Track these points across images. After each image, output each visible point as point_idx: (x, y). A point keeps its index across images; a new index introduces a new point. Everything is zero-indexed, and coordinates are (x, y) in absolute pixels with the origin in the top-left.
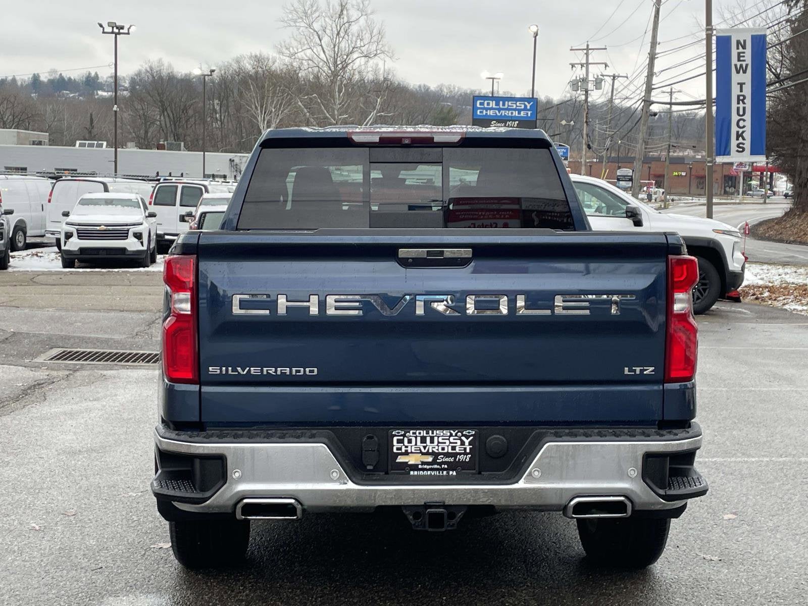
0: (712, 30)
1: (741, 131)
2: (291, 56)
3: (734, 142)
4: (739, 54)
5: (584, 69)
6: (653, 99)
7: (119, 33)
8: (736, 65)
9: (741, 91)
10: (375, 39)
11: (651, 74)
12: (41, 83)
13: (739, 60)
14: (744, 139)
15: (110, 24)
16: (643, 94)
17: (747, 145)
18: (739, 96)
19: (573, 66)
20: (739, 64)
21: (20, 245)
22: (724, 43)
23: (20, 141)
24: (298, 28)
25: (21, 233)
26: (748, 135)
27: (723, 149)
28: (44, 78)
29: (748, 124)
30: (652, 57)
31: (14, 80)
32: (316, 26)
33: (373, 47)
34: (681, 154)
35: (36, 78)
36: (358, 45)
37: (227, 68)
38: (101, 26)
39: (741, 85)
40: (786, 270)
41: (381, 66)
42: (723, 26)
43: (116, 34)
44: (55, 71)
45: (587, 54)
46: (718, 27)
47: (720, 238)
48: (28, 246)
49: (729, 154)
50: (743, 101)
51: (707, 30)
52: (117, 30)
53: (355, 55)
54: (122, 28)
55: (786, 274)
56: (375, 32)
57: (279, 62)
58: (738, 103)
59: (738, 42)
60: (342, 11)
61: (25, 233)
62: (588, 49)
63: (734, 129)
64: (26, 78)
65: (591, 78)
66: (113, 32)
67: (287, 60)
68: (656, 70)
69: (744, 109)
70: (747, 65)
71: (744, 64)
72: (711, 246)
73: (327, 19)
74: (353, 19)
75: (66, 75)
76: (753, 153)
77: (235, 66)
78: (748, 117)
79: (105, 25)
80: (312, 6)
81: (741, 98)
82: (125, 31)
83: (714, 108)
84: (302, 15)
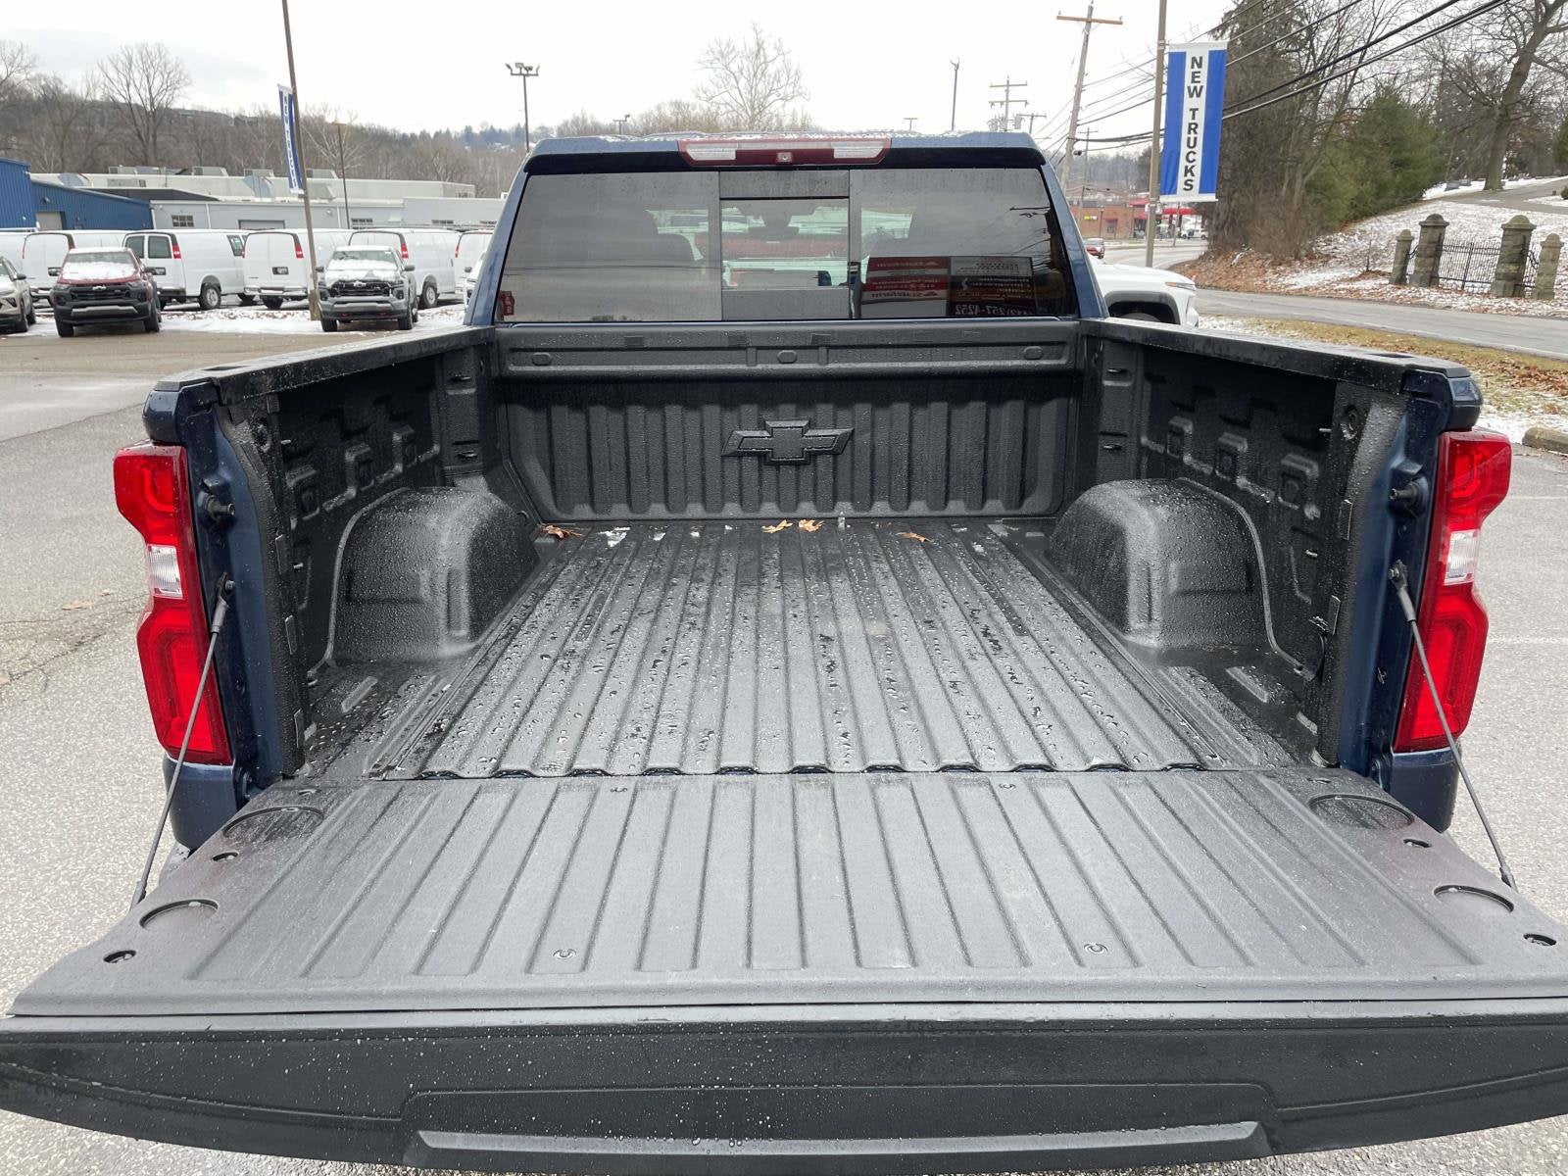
0: (1164, 45)
1: (1190, 165)
2: (709, 99)
3: (1181, 179)
4: (1193, 73)
5: (1004, 106)
6: (1077, 136)
7: (528, 75)
8: (1189, 88)
9: (1194, 118)
10: (792, 80)
11: (1076, 109)
12: (474, 135)
13: (1193, 81)
14: (1193, 175)
15: (517, 65)
16: (1068, 130)
17: (1196, 183)
18: (1190, 124)
19: (992, 104)
20: (1192, 86)
21: (432, 302)
22: (1178, 59)
23: (447, 193)
24: (715, 69)
25: (431, 290)
26: (1197, 171)
27: (1169, 187)
28: (476, 130)
29: (1198, 157)
30: (1079, 89)
31: (448, 132)
32: (734, 67)
33: (790, 90)
34: (1092, 198)
35: (468, 130)
36: (775, 87)
37: (648, 116)
38: (509, 67)
39: (1194, 110)
40: (1222, 322)
41: (799, 111)
42: (1180, 40)
43: (524, 76)
44: (485, 123)
45: (1007, 91)
46: (1172, 42)
47: (1173, 292)
48: (440, 303)
49: (1175, 192)
50: (1194, 130)
51: (1159, 45)
52: (526, 71)
53: (771, 99)
54: (530, 69)
55: (1222, 326)
56: (792, 73)
57: (698, 108)
58: (1189, 133)
59: (1194, 59)
60: (759, 51)
61: (435, 290)
62: (1008, 85)
63: (1183, 163)
64: (459, 131)
65: (1010, 117)
66: (521, 74)
67: (705, 105)
68: (1083, 103)
69: (1195, 139)
70: (1202, 87)
71: (1198, 86)
72: (1163, 301)
73: (744, 60)
74: (769, 59)
75: (497, 127)
76: (1202, 190)
77: (656, 113)
78: (1199, 149)
79: (513, 66)
80: (728, 45)
81: (1193, 126)
82: (533, 72)
83: (1162, 141)
84: (718, 55)
